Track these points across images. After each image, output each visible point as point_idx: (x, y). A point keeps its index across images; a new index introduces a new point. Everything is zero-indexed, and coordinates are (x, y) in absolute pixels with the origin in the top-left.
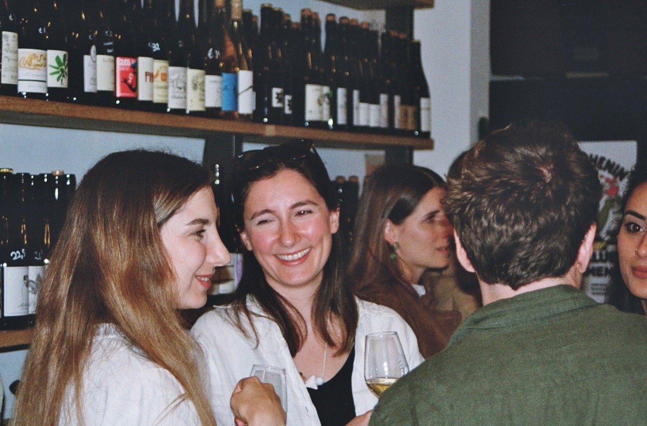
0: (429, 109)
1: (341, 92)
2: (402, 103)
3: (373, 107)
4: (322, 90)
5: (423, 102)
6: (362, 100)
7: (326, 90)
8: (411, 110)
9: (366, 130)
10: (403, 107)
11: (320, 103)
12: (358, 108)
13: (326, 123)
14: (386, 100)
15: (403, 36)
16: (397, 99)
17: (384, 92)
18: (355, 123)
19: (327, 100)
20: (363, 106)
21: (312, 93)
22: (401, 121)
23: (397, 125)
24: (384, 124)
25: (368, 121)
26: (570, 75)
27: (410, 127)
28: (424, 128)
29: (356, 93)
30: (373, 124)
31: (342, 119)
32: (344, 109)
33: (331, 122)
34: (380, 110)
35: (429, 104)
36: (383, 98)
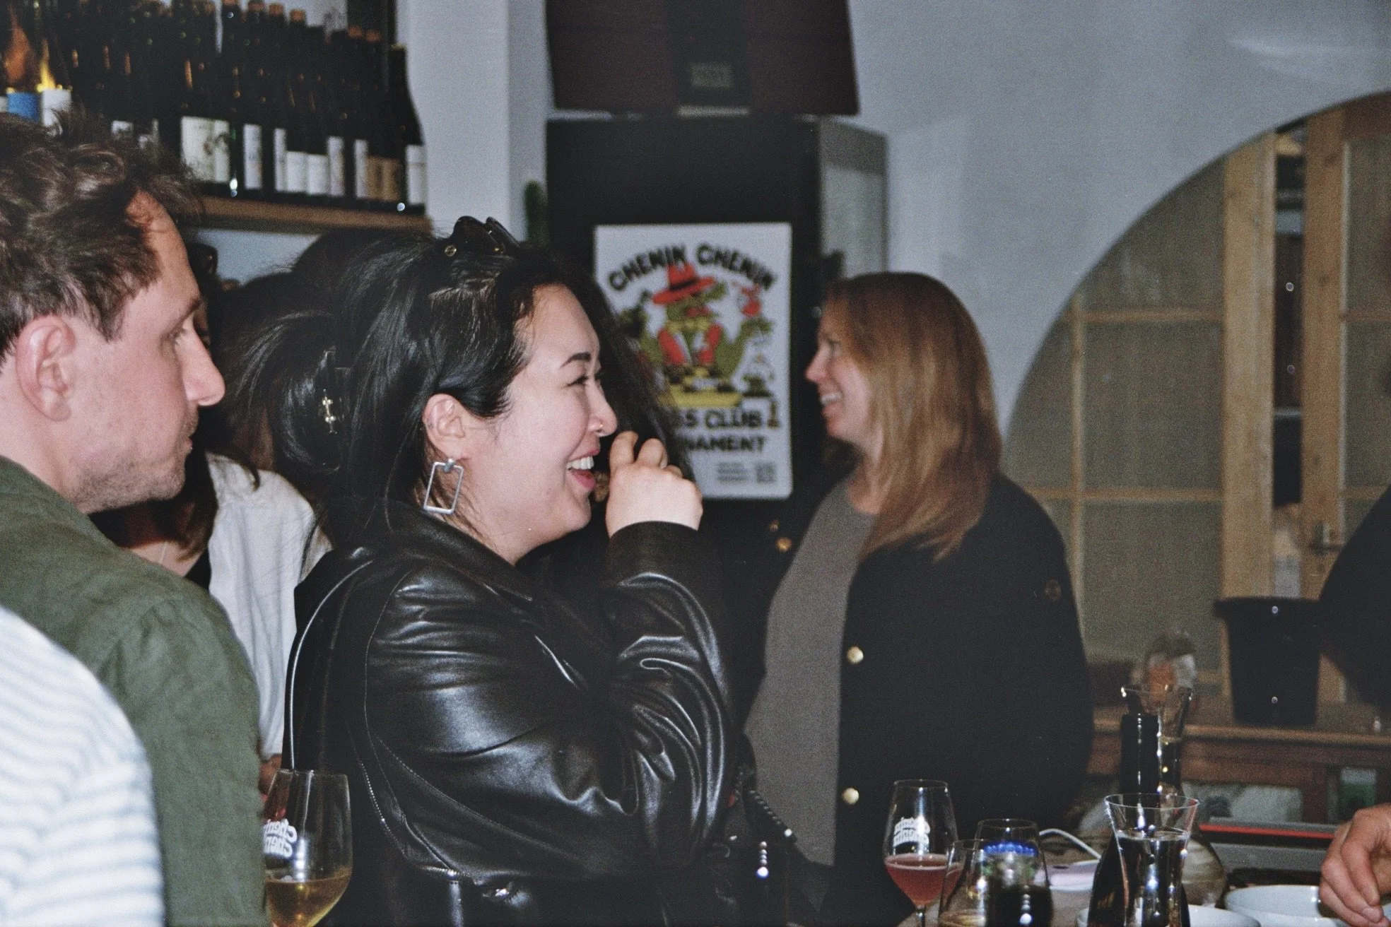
0: (422, 165)
1: (251, 134)
2: (371, 153)
3: (315, 160)
4: (211, 128)
5: (412, 153)
6: (292, 146)
7: (220, 127)
8: (387, 166)
9: (300, 199)
10: (374, 160)
11: (208, 150)
12: (283, 161)
13: (225, 187)
14: (340, 147)
15: (373, 37)
16: (360, 147)
17: (335, 134)
18: (279, 187)
19: (223, 145)
20: (294, 158)
21: (194, 132)
22: (368, 185)
23: (361, 192)
24: (336, 190)
25: (305, 183)
26: (686, 112)
27: (387, 194)
28: (414, 198)
29: (279, 135)
30: (314, 188)
31: (253, 179)
32: (254, 162)
33: (234, 184)
34: (328, 166)
35: (424, 155)
36: (334, 144)
